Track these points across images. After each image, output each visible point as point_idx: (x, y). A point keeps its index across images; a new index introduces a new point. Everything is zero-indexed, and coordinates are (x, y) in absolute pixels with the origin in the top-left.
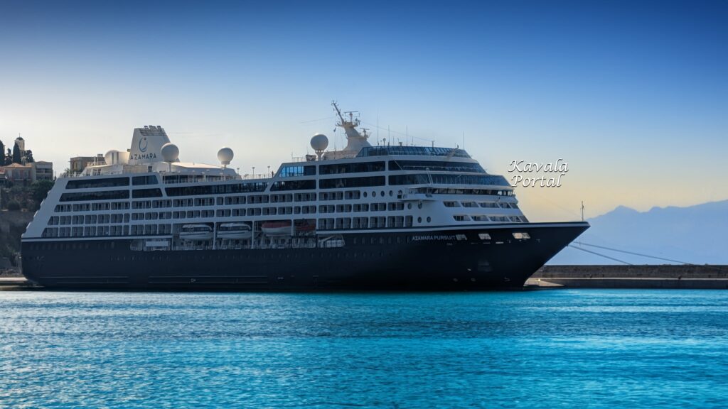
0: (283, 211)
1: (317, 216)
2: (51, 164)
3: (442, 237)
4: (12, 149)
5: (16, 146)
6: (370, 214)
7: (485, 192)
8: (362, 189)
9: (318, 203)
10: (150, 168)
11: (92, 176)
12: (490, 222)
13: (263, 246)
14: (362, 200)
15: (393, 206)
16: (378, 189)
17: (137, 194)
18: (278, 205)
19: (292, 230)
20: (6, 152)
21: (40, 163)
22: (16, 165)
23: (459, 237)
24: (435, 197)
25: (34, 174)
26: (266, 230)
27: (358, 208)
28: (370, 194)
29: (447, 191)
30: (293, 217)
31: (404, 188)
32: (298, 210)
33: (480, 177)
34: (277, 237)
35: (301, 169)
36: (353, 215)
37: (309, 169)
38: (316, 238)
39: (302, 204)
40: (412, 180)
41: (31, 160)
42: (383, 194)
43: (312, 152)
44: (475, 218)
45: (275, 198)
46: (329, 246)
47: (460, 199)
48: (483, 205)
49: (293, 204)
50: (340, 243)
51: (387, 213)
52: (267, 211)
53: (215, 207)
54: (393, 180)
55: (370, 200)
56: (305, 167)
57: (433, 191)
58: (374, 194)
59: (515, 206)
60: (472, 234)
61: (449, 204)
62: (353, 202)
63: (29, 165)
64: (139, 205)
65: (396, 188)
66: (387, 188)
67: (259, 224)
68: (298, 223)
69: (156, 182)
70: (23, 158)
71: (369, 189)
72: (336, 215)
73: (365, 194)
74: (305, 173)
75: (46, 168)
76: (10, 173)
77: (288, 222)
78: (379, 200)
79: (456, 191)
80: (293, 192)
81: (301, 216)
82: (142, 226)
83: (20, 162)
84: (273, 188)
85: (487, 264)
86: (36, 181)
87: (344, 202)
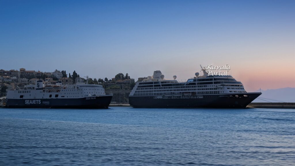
0: (189, 90)
1: (197, 91)
2: (134, 79)
3: (226, 96)
4: (125, 76)
5: (126, 75)
6: (209, 91)
7: (236, 86)
8: (207, 85)
9: (197, 88)
10: (158, 80)
11: (144, 82)
12: (238, 92)
13: (184, 98)
14: (207, 87)
15: (215, 89)
16: (211, 85)
17: (155, 86)
18: (187, 88)
19: (191, 94)
20: (124, 77)
21: (132, 79)
22: (126, 79)
23: (231, 96)
24: (225, 87)
25: (131, 82)
26: (185, 94)
27: (206, 89)
28: (209, 86)
29: (228, 85)
30: (191, 91)
31: (218, 85)
32: (192, 90)
33: (235, 82)
34: (187, 96)
35: (193, 80)
36: (205, 91)
37: (195, 80)
38: (196, 96)
39: (193, 88)
40: (219, 83)
41: (129, 78)
42: (212, 86)
43: (195, 76)
44: (235, 92)
45: (187, 87)
46: (199, 98)
47: (231, 87)
48: (236, 89)
49: (191, 88)
50: (202, 97)
51: (213, 90)
52: (185, 90)
53: (173, 89)
54: (215, 83)
55: (209, 87)
56: (194, 80)
57: (224, 85)
58: (210, 86)
59: (243, 89)
60: (234, 95)
61: (228, 88)
62: (205, 88)
63: (130, 79)
64: (155, 88)
65: (215, 85)
66: (213, 84)
67: (183, 93)
68: (192, 93)
69: (159, 83)
70: (128, 78)
71: (209, 85)
72: (201, 91)
73: (208, 86)
74: (194, 81)
75: (133, 80)
76: (125, 81)
77: (190, 92)
78: (211, 87)
79: (230, 85)
80: (191, 86)
81: (193, 91)
82: (156, 93)
83: (127, 79)
84: (186, 85)
85: (237, 102)
86: (131, 83)
87: (203, 88)
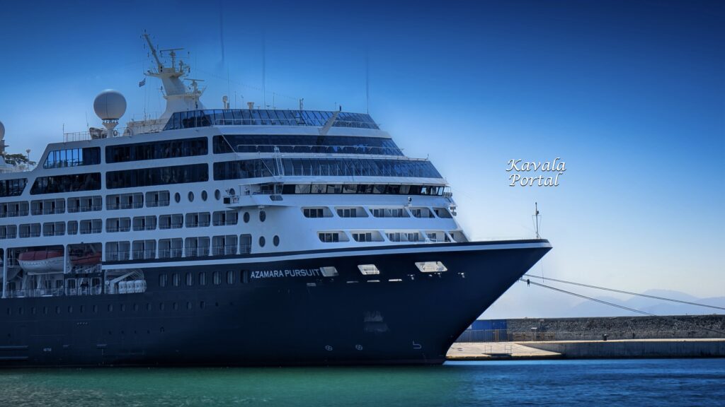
0: (51, 229)
1: (103, 237)
3: (297, 272)
6: (184, 233)
8: (173, 189)
9: (104, 214)
12: (388, 244)
13: (22, 292)
14: (172, 209)
15: (222, 218)
16: (197, 187)
18: (43, 219)
19: (65, 263)
23: (328, 271)
24: (287, 199)
26: (26, 264)
27: (168, 222)
28: (184, 197)
29: (310, 189)
30: (66, 240)
32: (73, 228)
35: (78, 155)
36: (158, 234)
37: (91, 155)
38: (98, 278)
39: (80, 216)
40: (249, 169)
42: (204, 196)
45: (39, 208)
46: (122, 291)
49: (66, 217)
50: (138, 286)
51: (211, 231)
52: (27, 231)
54: (225, 171)
55: (184, 208)
56: (85, 150)
57: (283, 188)
58: (191, 196)
60: (347, 265)
61: (312, 213)
62: (158, 211)
65: (225, 185)
66: (211, 185)
67: (16, 253)
68: (78, 252)
71: (183, 188)
72: (132, 236)
73: (178, 197)
74: (84, 162)
77: (58, 250)
78: (199, 207)
80: (66, 196)
81: (80, 238)
84: (35, 190)
85: (379, 319)
87: (145, 211)
